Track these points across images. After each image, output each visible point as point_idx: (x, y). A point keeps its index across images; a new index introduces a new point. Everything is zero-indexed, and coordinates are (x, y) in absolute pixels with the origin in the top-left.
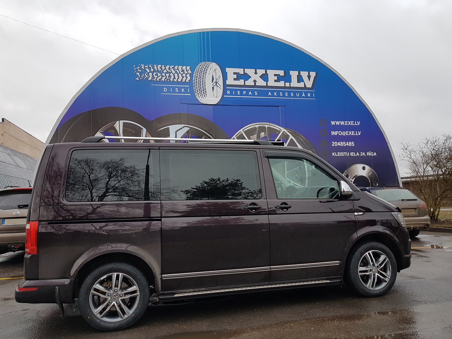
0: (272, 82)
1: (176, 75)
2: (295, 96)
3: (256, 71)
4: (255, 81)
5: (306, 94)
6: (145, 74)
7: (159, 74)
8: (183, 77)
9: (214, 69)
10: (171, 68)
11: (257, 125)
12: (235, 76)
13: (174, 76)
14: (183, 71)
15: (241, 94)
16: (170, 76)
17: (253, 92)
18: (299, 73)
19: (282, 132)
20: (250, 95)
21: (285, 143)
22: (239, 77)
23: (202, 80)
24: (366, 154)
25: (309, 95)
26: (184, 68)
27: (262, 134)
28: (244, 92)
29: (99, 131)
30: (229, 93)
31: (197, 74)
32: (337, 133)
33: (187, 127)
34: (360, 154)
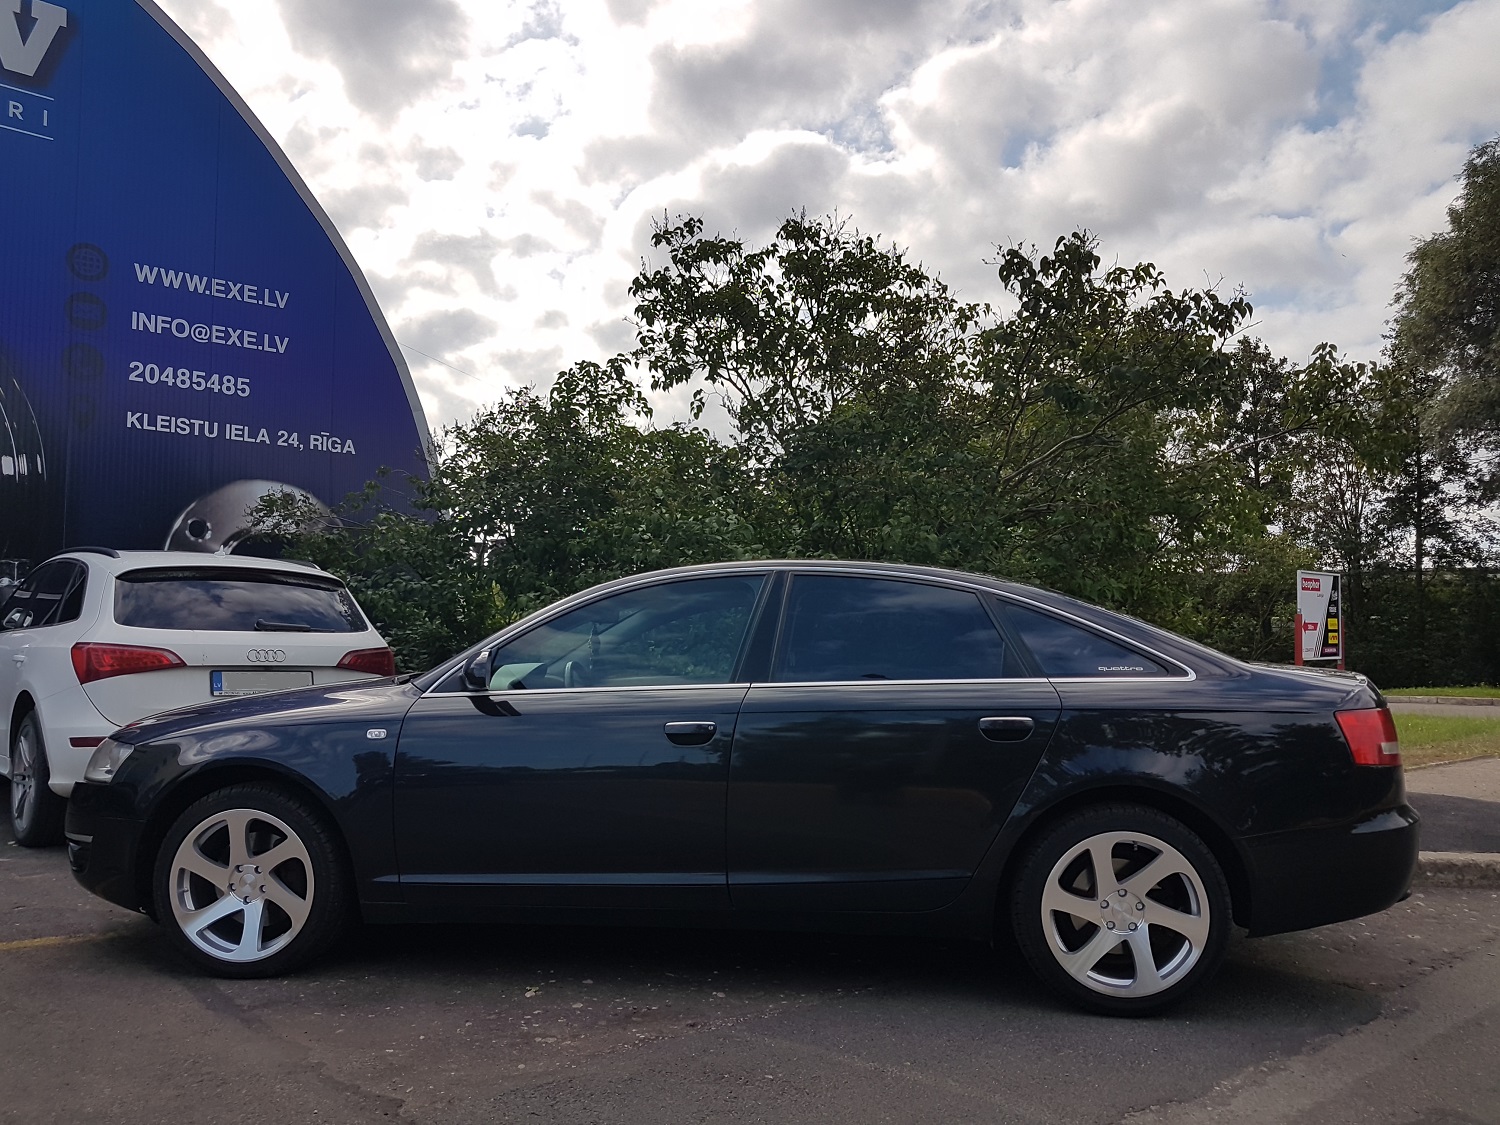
24: (304, 440)
25: (15, 110)
32: (160, 325)
34: (274, 438)
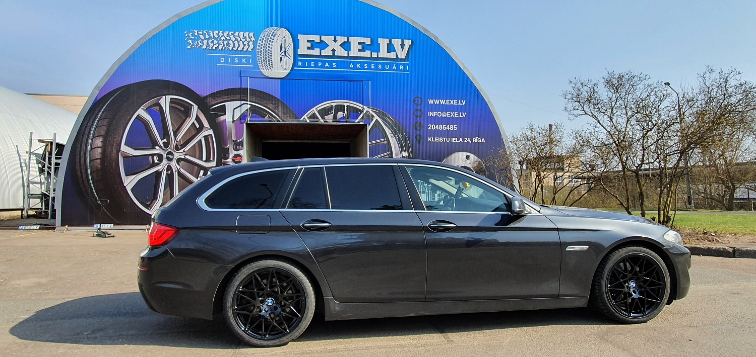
0: (354, 52)
1: (236, 42)
2: (383, 69)
3: (335, 38)
4: (334, 51)
5: (398, 66)
6: (199, 42)
7: (215, 41)
8: (245, 45)
9: (282, 36)
10: (230, 34)
11: (334, 103)
12: (309, 45)
13: (234, 44)
14: (244, 37)
15: (316, 66)
16: (228, 44)
17: (330, 63)
18: (390, 41)
19: (365, 112)
20: (327, 67)
21: (368, 125)
22: (312, 46)
23: (267, 49)
24: (471, 140)
25: (401, 67)
26: (246, 34)
27: (340, 115)
28: (320, 64)
29: (141, 107)
30: (300, 64)
31: (262, 42)
32: (435, 114)
33: (247, 104)
34: (464, 140)
